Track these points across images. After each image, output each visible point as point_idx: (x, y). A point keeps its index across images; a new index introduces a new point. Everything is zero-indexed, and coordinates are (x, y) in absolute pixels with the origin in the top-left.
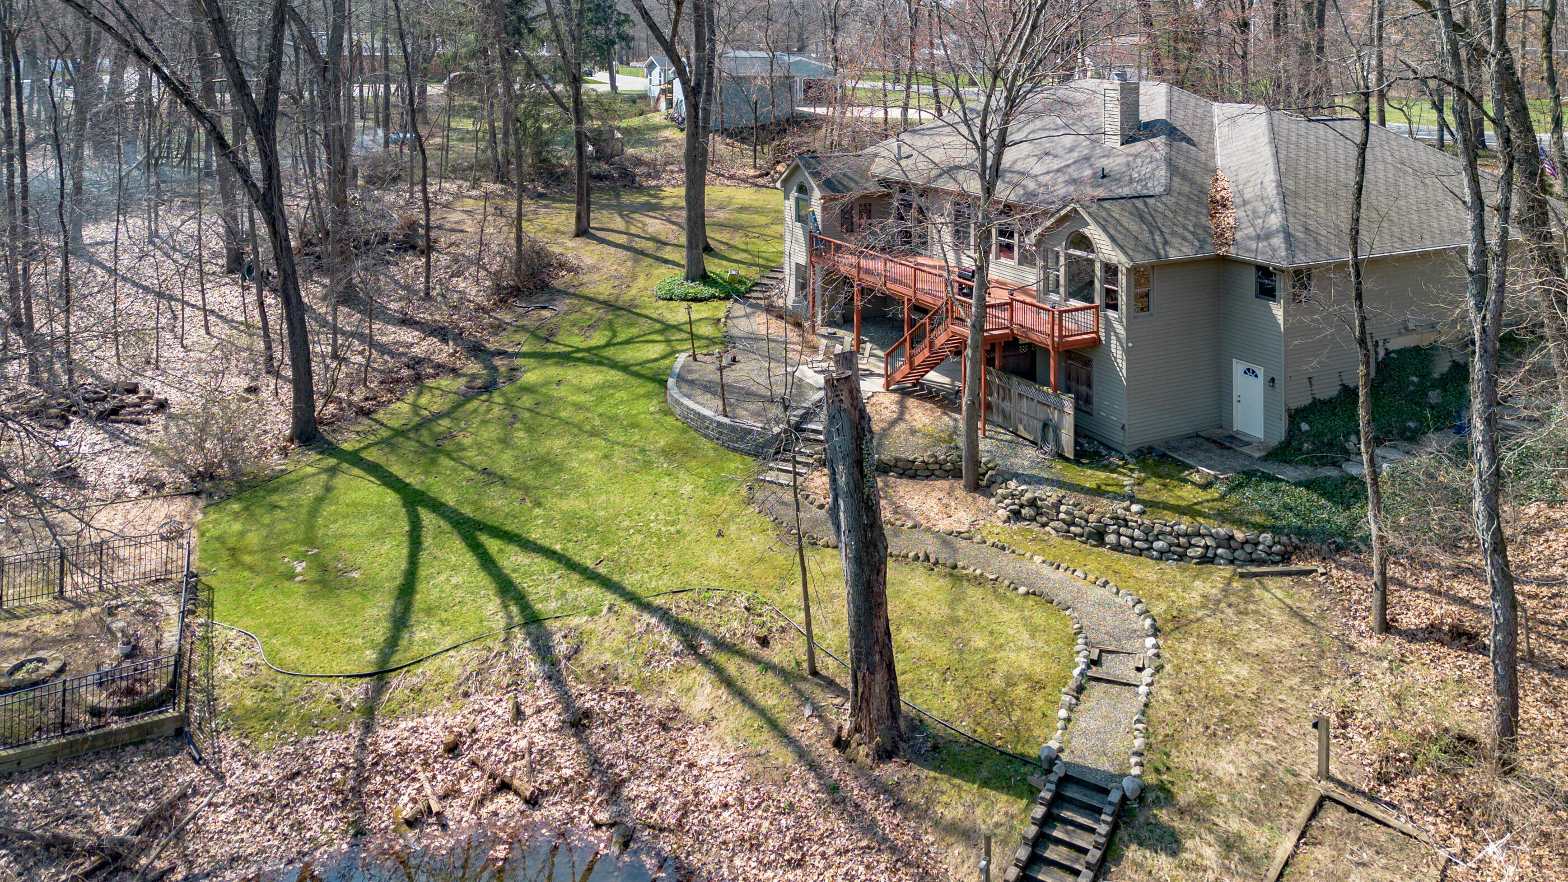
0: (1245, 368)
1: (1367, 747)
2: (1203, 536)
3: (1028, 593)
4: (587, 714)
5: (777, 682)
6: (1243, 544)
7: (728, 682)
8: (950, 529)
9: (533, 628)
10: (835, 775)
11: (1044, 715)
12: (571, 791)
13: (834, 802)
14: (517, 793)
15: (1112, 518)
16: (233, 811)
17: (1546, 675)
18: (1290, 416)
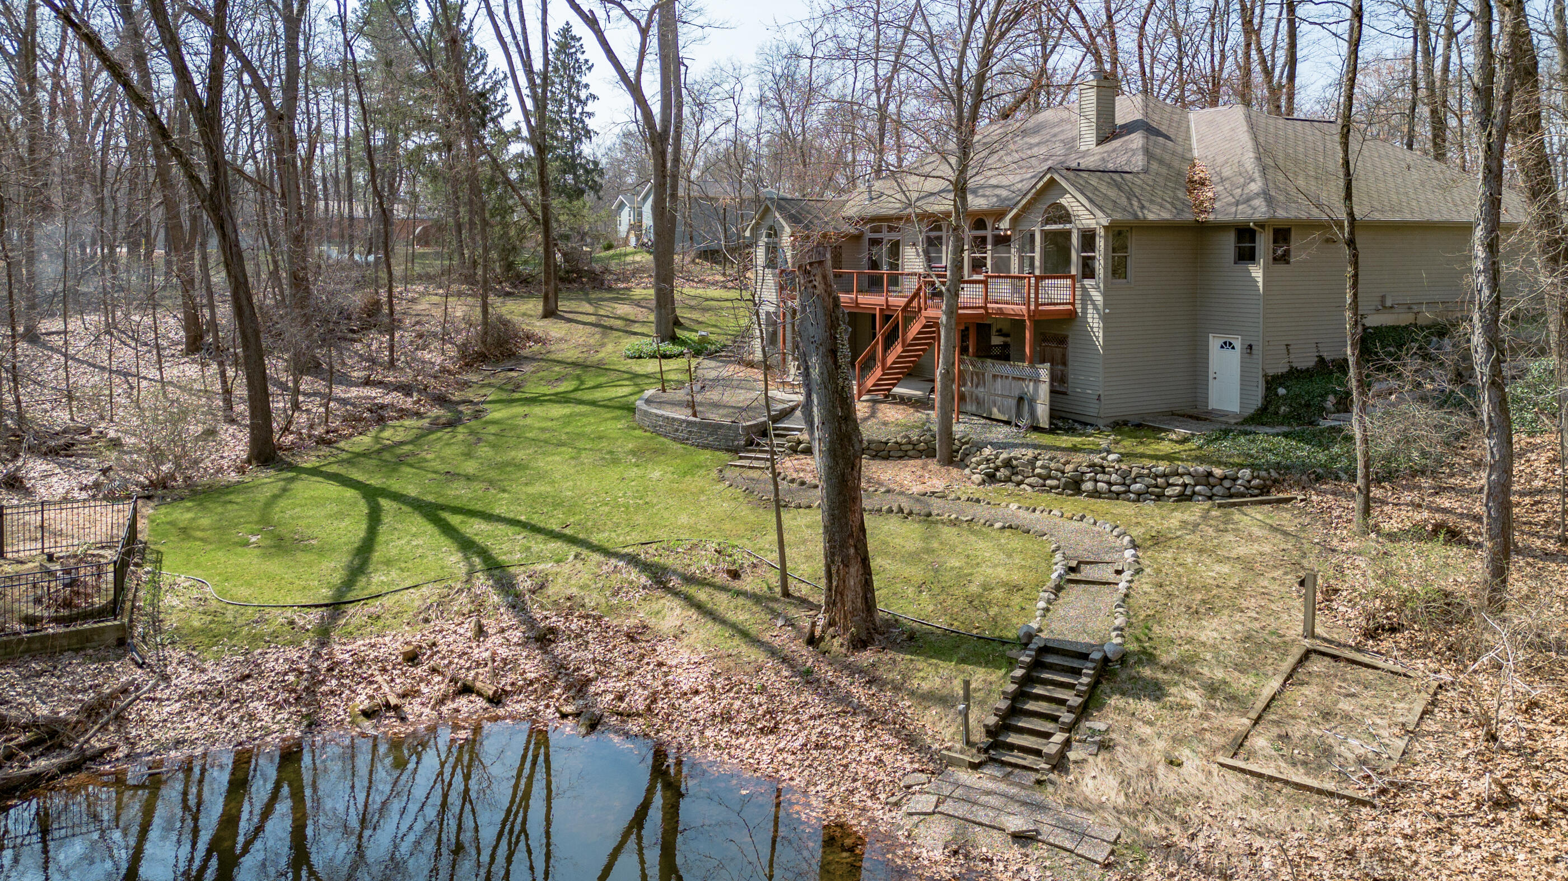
0: (1221, 342)
1: (1352, 614)
2: (1181, 475)
3: (1003, 528)
4: (552, 630)
5: (749, 603)
6: (1222, 480)
7: (699, 607)
8: (923, 491)
9: (497, 572)
10: (809, 664)
11: (1023, 609)
12: (535, 690)
13: (808, 682)
14: (479, 694)
15: (1089, 466)
16: (178, 705)
17: (1530, 560)
18: (1267, 382)
